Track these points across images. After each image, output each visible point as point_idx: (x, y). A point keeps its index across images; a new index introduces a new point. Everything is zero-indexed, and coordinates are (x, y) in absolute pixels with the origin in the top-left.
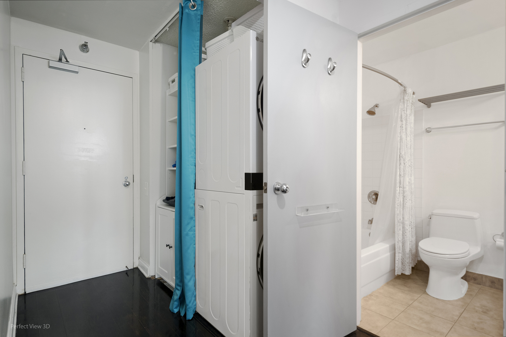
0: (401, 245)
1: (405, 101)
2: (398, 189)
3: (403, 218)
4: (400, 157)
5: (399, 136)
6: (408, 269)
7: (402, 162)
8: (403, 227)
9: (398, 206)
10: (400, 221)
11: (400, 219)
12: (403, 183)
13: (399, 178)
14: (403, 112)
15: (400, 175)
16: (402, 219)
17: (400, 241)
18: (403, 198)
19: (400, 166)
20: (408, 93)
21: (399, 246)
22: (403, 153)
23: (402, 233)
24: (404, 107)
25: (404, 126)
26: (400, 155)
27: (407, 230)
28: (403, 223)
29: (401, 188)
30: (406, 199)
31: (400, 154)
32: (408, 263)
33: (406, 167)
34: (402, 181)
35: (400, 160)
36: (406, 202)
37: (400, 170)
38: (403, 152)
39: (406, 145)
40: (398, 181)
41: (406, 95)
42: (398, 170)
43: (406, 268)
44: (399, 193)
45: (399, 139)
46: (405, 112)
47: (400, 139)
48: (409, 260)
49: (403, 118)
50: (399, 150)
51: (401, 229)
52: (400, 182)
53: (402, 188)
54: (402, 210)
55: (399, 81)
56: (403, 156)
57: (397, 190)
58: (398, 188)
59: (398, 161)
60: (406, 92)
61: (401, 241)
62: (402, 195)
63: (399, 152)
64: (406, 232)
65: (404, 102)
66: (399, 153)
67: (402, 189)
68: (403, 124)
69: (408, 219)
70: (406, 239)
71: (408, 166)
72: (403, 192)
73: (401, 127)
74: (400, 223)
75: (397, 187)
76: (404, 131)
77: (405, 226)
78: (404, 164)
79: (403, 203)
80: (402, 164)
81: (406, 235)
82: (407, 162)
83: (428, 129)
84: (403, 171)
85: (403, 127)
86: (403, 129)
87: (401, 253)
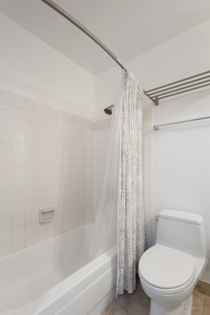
0: (123, 257)
1: (127, 87)
2: (120, 191)
3: (126, 225)
4: (122, 153)
5: (121, 129)
6: (131, 287)
7: (124, 159)
8: (126, 236)
9: (120, 211)
10: (122, 230)
11: (122, 227)
12: (126, 184)
13: (121, 178)
14: (125, 100)
15: (122, 174)
16: (124, 227)
17: (122, 253)
18: (126, 201)
19: (122, 163)
20: (130, 77)
21: (121, 259)
22: (125, 149)
23: (124, 243)
24: (126, 94)
25: (126, 116)
26: (122, 151)
27: (130, 239)
28: (126, 231)
29: (123, 190)
30: (129, 203)
31: (123, 149)
32: (131, 279)
33: (129, 166)
34: (124, 182)
35: (122, 157)
36: (129, 207)
37: (122, 169)
38: (126, 147)
39: (129, 140)
40: (120, 182)
41: (127, 80)
42: (121, 169)
43: (129, 285)
44: (121, 196)
45: (121, 132)
46: (128, 100)
47: (123, 132)
48: (132, 275)
49: (124, 107)
50: (121, 145)
51: (124, 239)
52: (123, 183)
53: (125, 190)
54: (124, 216)
55: (118, 60)
56: (126, 152)
57: (119, 193)
58: (121, 189)
59: (120, 158)
60: (128, 76)
61: (124, 253)
62: (125, 197)
63: (121, 147)
64: (129, 242)
65: (125, 88)
66: (121, 149)
67: (125, 192)
68: (125, 115)
69: (131, 226)
70: (128, 250)
71: (131, 164)
72: (126, 194)
73: (123, 118)
74: (122, 231)
75: (119, 189)
76: (126, 122)
77: (128, 235)
78: (127, 161)
79: (126, 207)
80: (125, 162)
81: (129, 246)
82: (129, 159)
83: (155, 126)
84: (125, 170)
85: (125, 118)
86: (125, 121)
87: (123, 268)
